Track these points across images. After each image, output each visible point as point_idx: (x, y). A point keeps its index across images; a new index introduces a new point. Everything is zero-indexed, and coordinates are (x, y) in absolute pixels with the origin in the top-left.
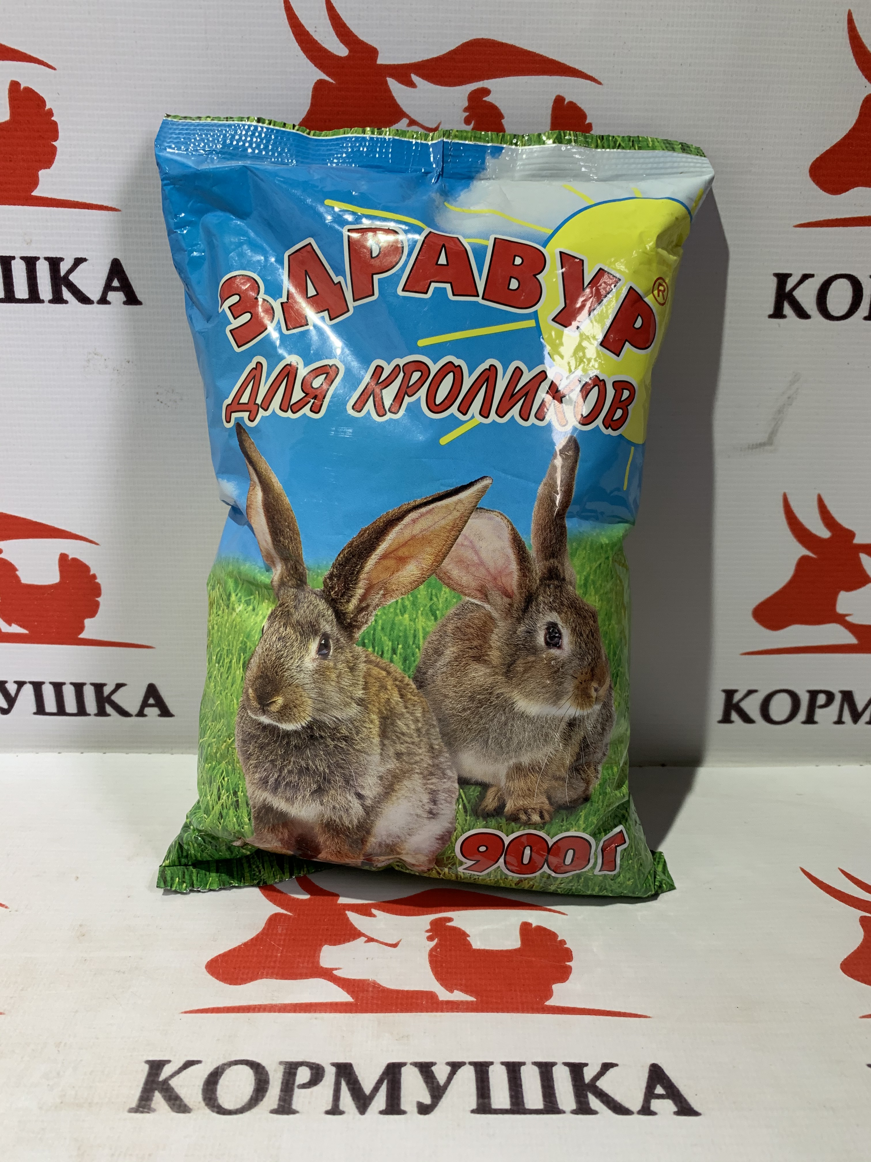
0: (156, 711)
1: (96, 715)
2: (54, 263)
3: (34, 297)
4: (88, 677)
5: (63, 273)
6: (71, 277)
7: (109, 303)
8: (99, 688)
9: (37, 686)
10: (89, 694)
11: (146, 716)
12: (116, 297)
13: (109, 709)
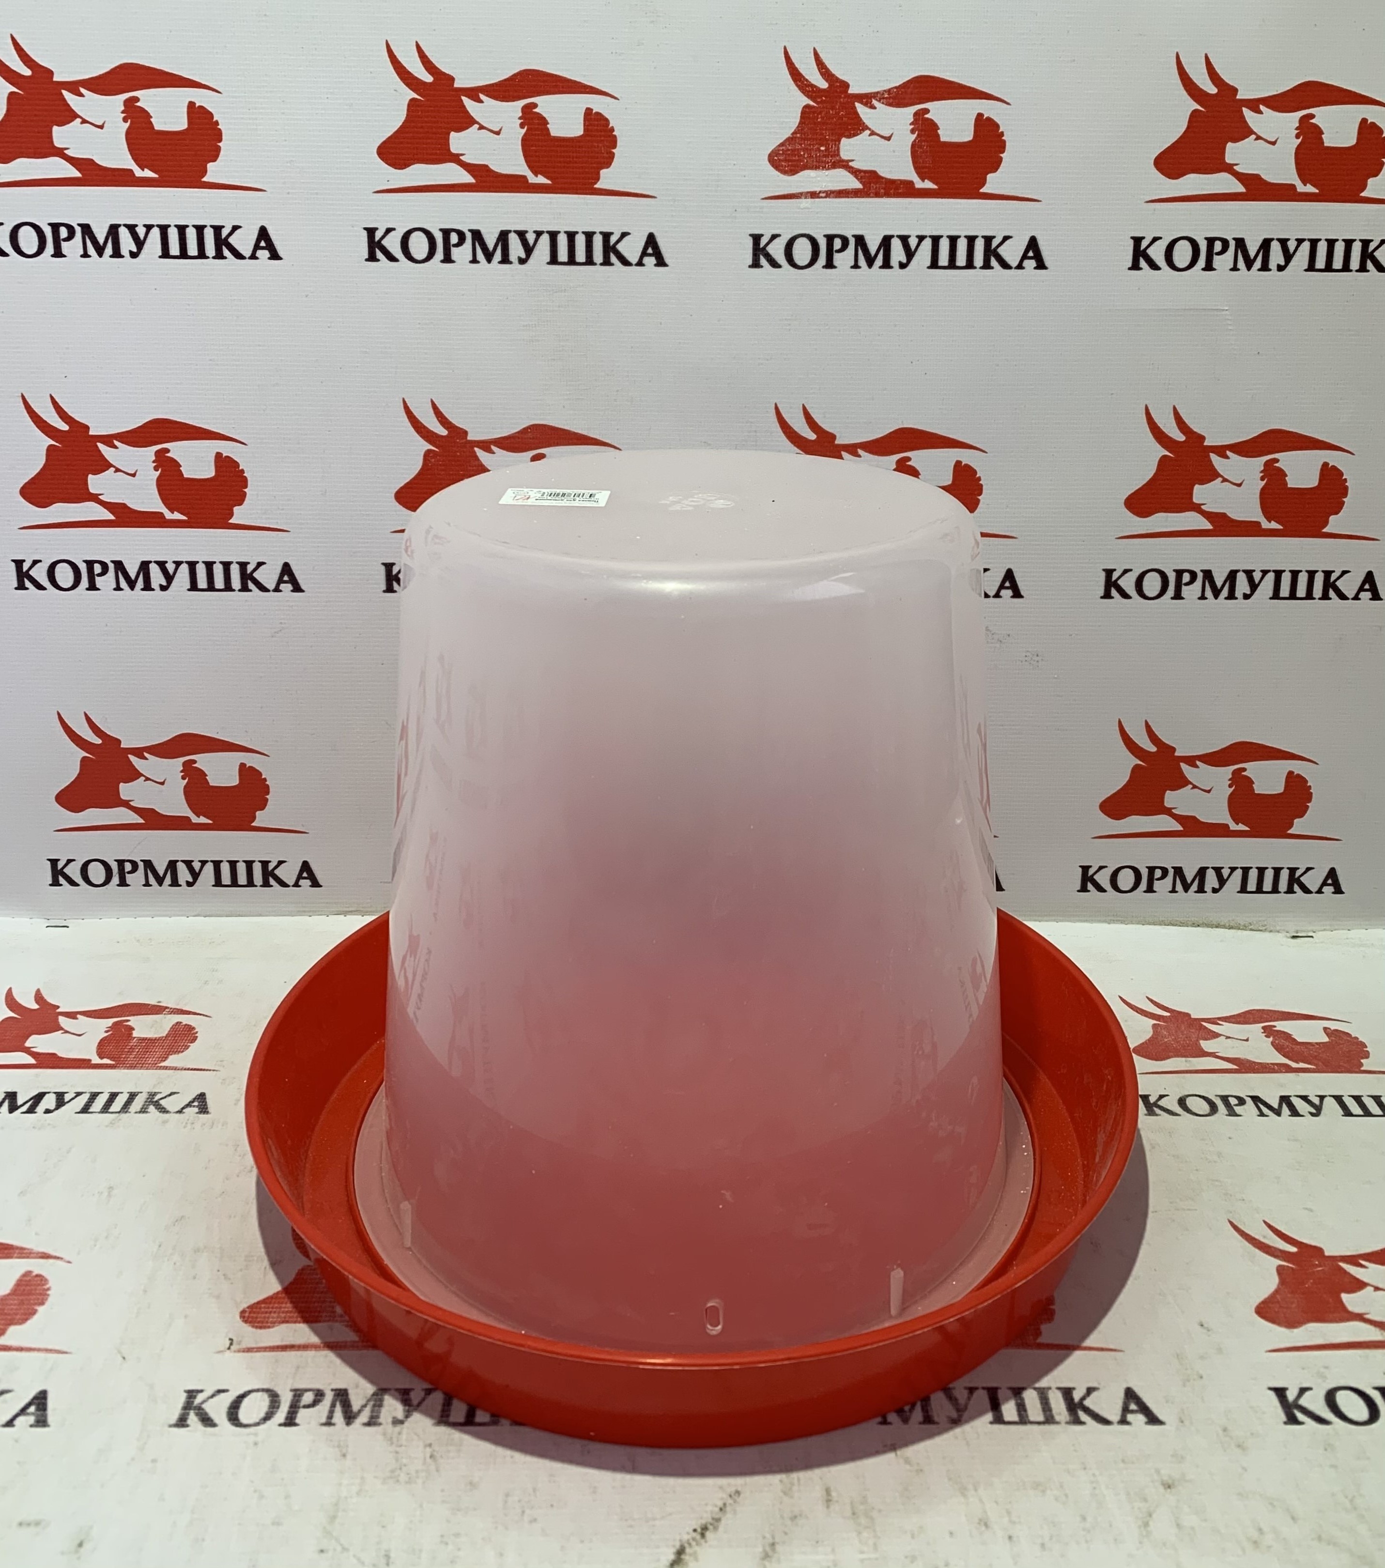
0: (308, 882)
1: (261, 886)
2: (243, 565)
3: (228, 588)
4: (257, 857)
5: (249, 572)
6: (255, 575)
7: (281, 591)
8: (265, 864)
9: (217, 864)
10: (257, 869)
11: (300, 886)
12: (287, 587)
13: (272, 881)
